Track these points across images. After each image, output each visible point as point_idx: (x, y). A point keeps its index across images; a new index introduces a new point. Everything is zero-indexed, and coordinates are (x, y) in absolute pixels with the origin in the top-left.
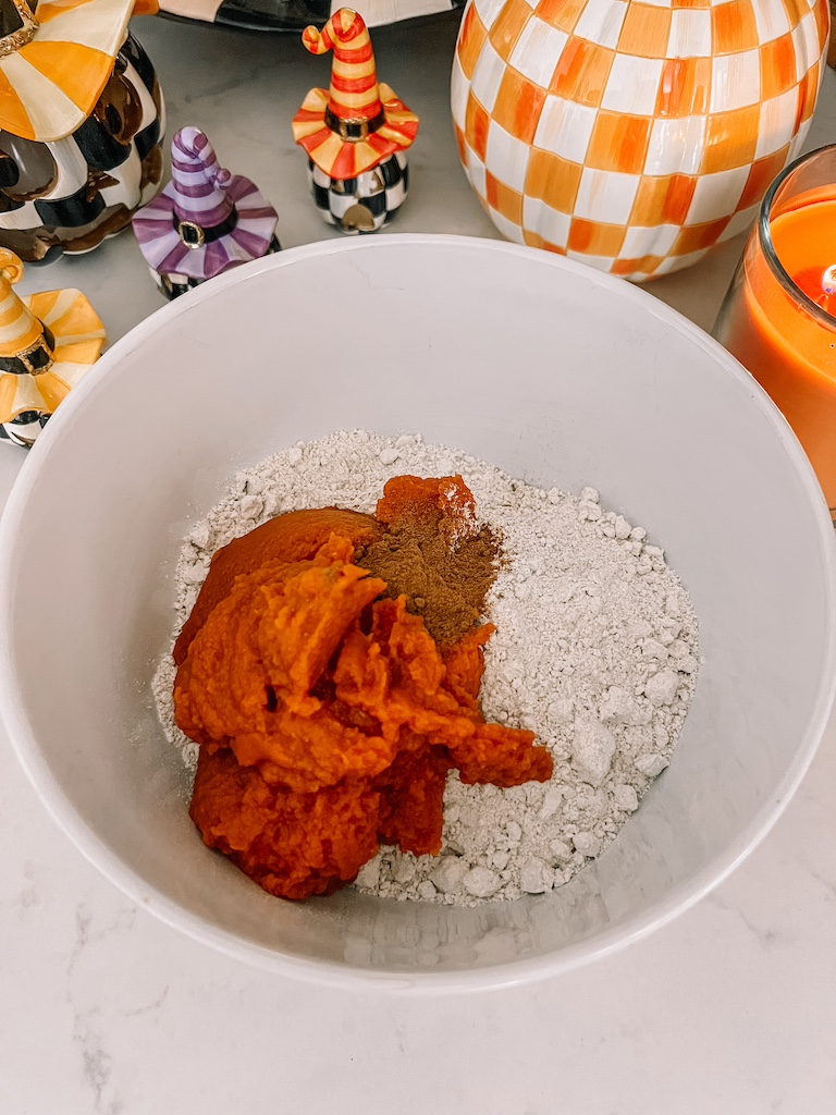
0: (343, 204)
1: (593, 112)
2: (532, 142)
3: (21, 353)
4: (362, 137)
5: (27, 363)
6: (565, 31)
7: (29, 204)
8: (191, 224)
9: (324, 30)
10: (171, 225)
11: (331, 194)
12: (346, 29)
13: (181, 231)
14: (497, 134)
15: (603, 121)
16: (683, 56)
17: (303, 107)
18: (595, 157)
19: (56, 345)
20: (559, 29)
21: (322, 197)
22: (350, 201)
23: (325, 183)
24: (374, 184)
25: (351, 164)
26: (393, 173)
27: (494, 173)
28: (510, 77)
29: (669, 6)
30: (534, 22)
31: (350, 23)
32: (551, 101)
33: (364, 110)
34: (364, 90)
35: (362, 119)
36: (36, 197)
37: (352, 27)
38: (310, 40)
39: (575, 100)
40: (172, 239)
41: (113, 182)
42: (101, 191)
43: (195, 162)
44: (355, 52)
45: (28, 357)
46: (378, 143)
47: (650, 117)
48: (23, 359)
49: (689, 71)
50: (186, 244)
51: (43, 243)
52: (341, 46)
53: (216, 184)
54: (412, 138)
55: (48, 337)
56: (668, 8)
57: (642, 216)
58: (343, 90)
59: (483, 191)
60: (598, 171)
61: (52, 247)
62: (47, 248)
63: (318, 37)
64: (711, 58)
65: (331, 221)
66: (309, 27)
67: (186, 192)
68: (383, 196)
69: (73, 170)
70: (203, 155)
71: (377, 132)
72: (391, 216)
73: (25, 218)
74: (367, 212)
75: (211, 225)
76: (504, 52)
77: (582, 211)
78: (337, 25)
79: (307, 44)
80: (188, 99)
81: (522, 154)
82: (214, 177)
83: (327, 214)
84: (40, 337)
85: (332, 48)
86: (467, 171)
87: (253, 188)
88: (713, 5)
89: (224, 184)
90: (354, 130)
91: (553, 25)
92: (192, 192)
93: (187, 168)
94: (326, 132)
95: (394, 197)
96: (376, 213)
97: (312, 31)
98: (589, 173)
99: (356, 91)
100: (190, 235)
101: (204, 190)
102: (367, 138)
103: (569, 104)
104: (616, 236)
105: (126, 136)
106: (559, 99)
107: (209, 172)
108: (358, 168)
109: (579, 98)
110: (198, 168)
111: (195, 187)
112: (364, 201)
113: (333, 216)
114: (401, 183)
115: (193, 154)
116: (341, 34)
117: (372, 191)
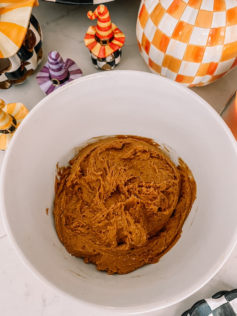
0: (102, 64)
1: (186, 44)
2: (165, 52)
3: (7, 128)
4: (107, 44)
5: (9, 131)
6: (177, 19)
7: (3, 74)
8: (56, 80)
9: (94, 12)
10: (49, 78)
11: (98, 61)
12: (102, 12)
13: (52, 81)
14: (153, 48)
15: (189, 47)
16: (216, 27)
17: (87, 33)
18: (186, 58)
19: (17, 123)
20: (175, 18)
21: (95, 62)
22: (104, 63)
23: (96, 58)
24: (111, 58)
25: (105, 53)
26: (117, 54)
27: (152, 59)
28: (158, 32)
29: (212, 11)
30: (167, 15)
31: (103, 10)
32: (172, 41)
33: (108, 36)
34: (108, 30)
35: (107, 39)
36: (5, 72)
37: (104, 12)
38: (90, 15)
39: (180, 40)
40: (49, 83)
41: (29, 63)
42: (25, 66)
43: (56, 62)
44: (105, 19)
45: (9, 129)
46: (112, 46)
47: (205, 46)
48: (8, 130)
49: (218, 32)
50: (54, 85)
51: (8, 83)
52: (100, 17)
53: (63, 68)
54: (123, 43)
55: (15, 121)
56: (212, 12)
57: (200, 74)
58: (101, 30)
59: (148, 63)
60: (187, 62)
61: (11, 84)
62: (9, 85)
63: (93, 15)
64: (225, 27)
65: (97, 67)
66: (89, 11)
67: (53, 70)
68: (114, 61)
69: (16, 62)
70: (59, 60)
71: (112, 42)
72: (116, 65)
73: (2, 78)
74: (109, 66)
75: (62, 79)
76: (156, 23)
77: (181, 72)
78: (99, 11)
79: (89, 17)
80: (48, 24)
81: (162, 55)
82: (62, 66)
83: (96, 66)
84: (12, 123)
85: (97, 18)
86: (141, 54)
87: (73, 63)
88: (227, 10)
89: (65, 68)
90: (105, 42)
91: (173, 17)
92: (55, 70)
93: (54, 64)
94: (96, 42)
95: (117, 60)
96: (112, 66)
97: (90, 13)
98: (184, 63)
99: (106, 31)
100: (55, 82)
101: (59, 69)
102: (109, 44)
103: (178, 42)
104: (191, 79)
105: (32, 48)
106: (175, 40)
107: (60, 65)
108: (107, 55)
109: (181, 40)
110: (57, 63)
111: (56, 69)
112: (108, 63)
113: (98, 67)
114: (120, 56)
115: (55, 60)
116: (100, 14)
117: (111, 60)
